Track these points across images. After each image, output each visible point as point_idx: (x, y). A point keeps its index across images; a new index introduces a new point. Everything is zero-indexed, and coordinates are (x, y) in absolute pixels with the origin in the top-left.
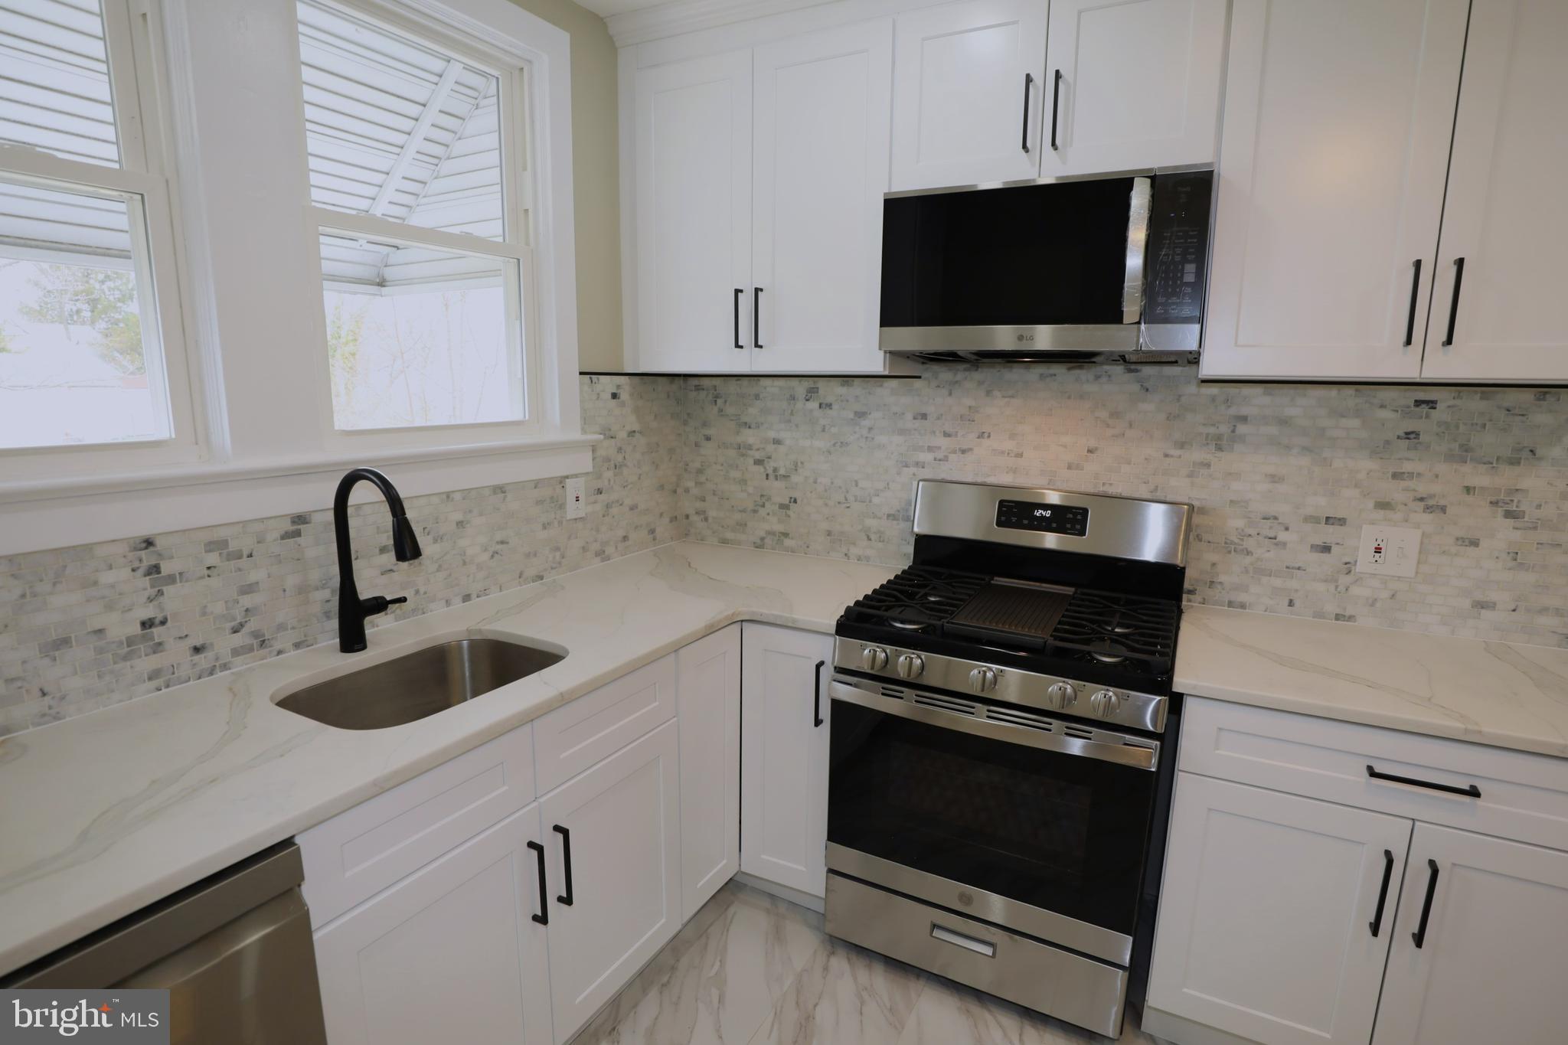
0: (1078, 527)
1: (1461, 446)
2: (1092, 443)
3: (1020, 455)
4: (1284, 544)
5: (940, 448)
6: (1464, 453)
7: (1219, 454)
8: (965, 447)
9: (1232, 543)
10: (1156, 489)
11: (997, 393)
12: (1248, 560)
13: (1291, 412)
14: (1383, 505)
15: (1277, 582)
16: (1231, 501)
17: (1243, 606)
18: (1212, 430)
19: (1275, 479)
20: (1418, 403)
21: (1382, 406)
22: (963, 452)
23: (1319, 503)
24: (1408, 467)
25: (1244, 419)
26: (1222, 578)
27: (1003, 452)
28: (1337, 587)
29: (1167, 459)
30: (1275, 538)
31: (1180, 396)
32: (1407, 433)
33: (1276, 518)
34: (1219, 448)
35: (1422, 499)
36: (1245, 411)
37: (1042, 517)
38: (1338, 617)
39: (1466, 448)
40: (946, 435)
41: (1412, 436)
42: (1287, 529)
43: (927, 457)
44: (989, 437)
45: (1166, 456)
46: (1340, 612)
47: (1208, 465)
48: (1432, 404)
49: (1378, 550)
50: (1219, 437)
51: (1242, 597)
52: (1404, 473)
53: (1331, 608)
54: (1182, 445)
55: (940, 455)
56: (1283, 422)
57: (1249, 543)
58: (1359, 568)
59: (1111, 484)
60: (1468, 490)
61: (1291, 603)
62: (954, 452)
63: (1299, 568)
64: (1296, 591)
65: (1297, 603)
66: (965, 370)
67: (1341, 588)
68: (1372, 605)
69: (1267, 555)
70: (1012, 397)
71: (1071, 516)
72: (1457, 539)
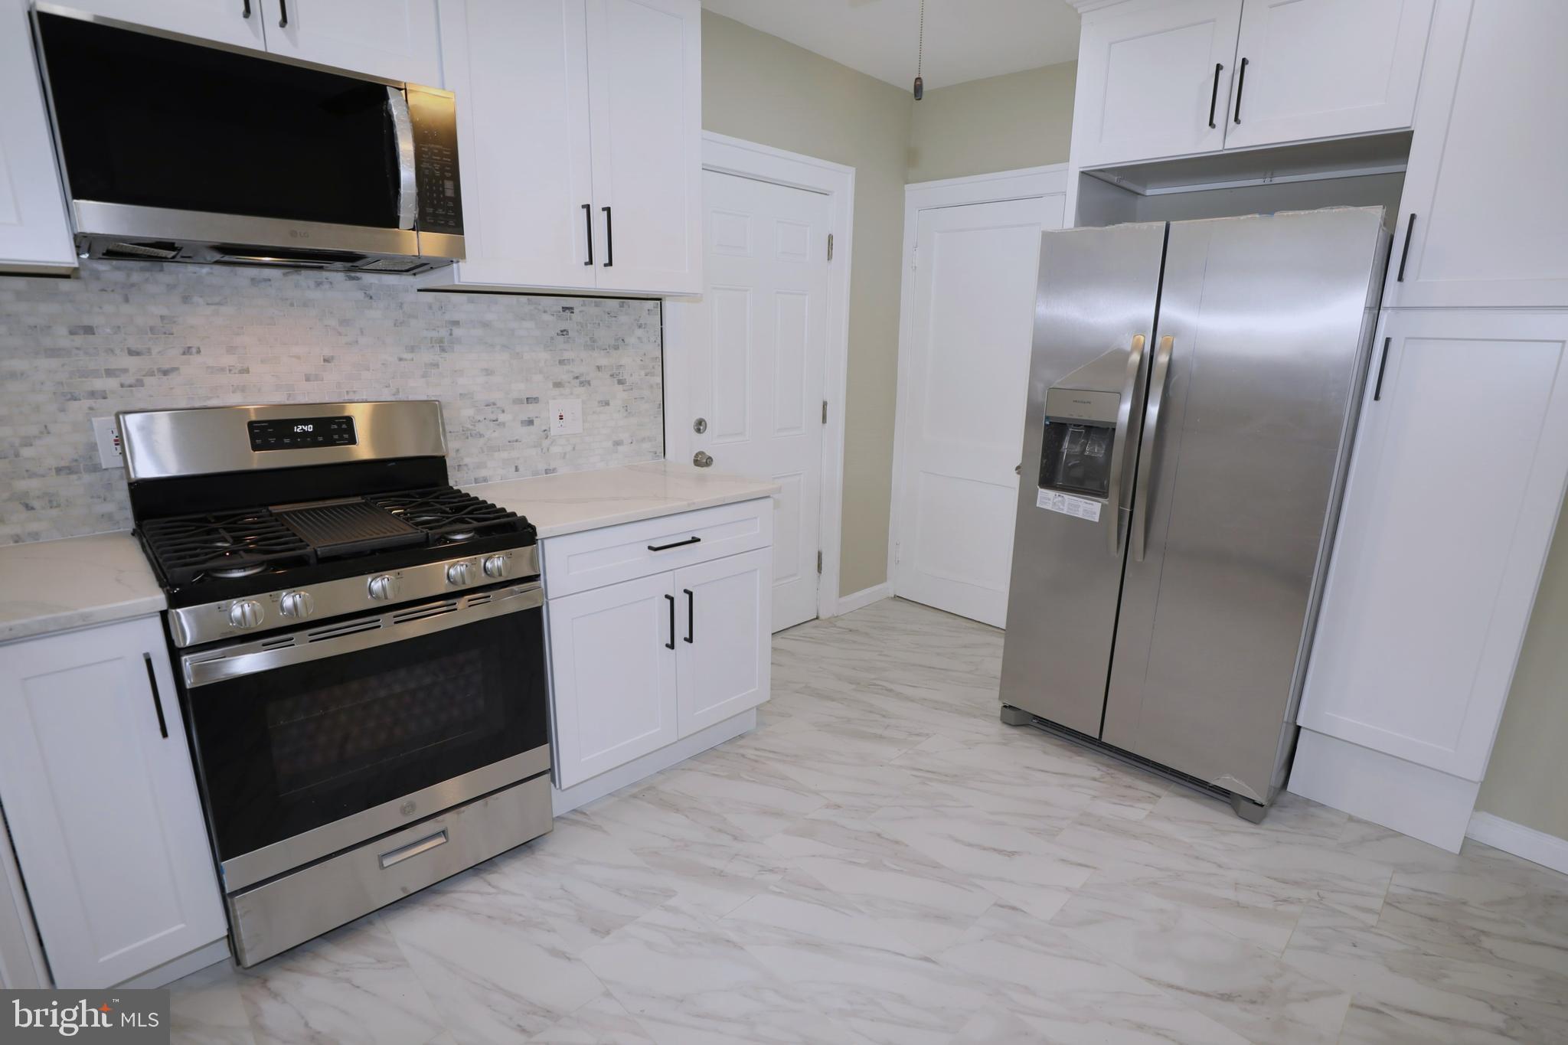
0: (346, 436)
1: (591, 338)
2: (327, 352)
3: (247, 371)
4: (503, 424)
5: (125, 371)
6: (592, 345)
7: (445, 355)
8: (166, 366)
9: (468, 429)
10: (398, 391)
11: (196, 299)
12: (482, 441)
13: (490, 317)
14: (558, 385)
15: (504, 455)
16: (461, 394)
17: (485, 480)
18: (434, 334)
19: (488, 372)
20: (565, 309)
21: (545, 312)
22: (165, 373)
23: (520, 389)
24: (566, 355)
25: (456, 323)
26: (467, 460)
27: (222, 370)
28: (542, 449)
29: (402, 362)
30: (497, 420)
31: (402, 304)
32: (562, 331)
33: (494, 404)
34: (443, 350)
35: (577, 378)
36: (456, 317)
37: (305, 433)
38: (547, 472)
39: (593, 340)
40: (132, 353)
41: (565, 333)
42: (503, 411)
43: (111, 384)
44: (199, 352)
45: (401, 359)
46: (546, 467)
47: (437, 365)
48: (571, 309)
49: (561, 418)
50: (441, 341)
51: (483, 473)
52: (564, 360)
53: (542, 467)
54: (412, 349)
55: (129, 379)
56: (486, 325)
57: (480, 428)
58: (553, 433)
59: (354, 392)
60: (599, 368)
61: (517, 469)
62: (151, 374)
63: (517, 441)
64: (518, 458)
65: (521, 468)
66: (142, 269)
67: (545, 450)
68: (564, 457)
69: (496, 434)
70: (219, 304)
71: (336, 427)
72: (599, 402)
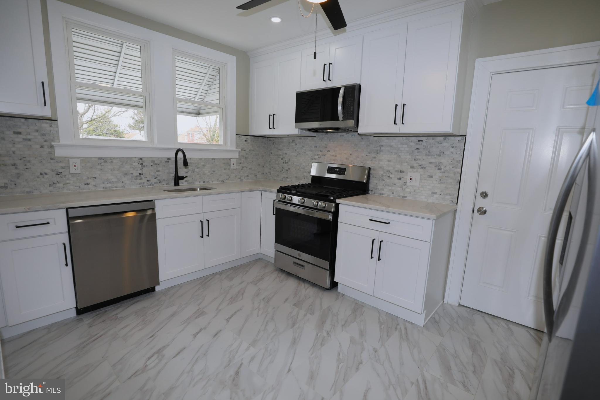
0: (344, 173)
1: (428, 152)
2: (351, 153)
3: (336, 156)
4: (391, 178)
5: (319, 155)
6: (429, 154)
7: (378, 155)
8: (325, 154)
9: (380, 178)
10: (364, 164)
11: (331, 140)
12: (384, 182)
13: (393, 144)
14: (412, 167)
15: (390, 188)
16: (380, 167)
17: (383, 194)
18: (376, 149)
19: (389, 161)
20: (419, 141)
21: (412, 142)
22: (324, 155)
23: (398, 167)
24: (417, 157)
25: (382, 146)
26: (379, 187)
27: (332, 155)
28: (403, 189)
29: (367, 156)
30: (389, 176)
31: (369, 140)
32: (417, 149)
33: (389, 171)
34: (377, 153)
35: (420, 166)
36: (383, 144)
37: (337, 171)
38: (403, 197)
39: (429, 152)
40: (321, 151)
41: (418, 149)
42: (392, 174)
43: (316, 157)
44: (330, 151)
45: (366, 155)
46: (403, 195)
47: (375, 158)
48: (422, 141)
49: (411, 179)
50: (377, 151)
51: (383, 192)
52: (416, 159)
53: (401, 195)
54: (370, 153)
55: (319, 156)
56: (391, 146)
57: (384, 178)
58: (407, 184)
59: (355, 163)
60: (430, 163)
61: (393, 193)
62: (322, 156)
63: (394, 184)
64: (394, 190)
65: (394, 193)
66: (325, 135)
67: (404, 189)
68: (410, 193)
69: (388, 181)
70: (334, 141)
71: (342, 170)
72: (428, 176)
